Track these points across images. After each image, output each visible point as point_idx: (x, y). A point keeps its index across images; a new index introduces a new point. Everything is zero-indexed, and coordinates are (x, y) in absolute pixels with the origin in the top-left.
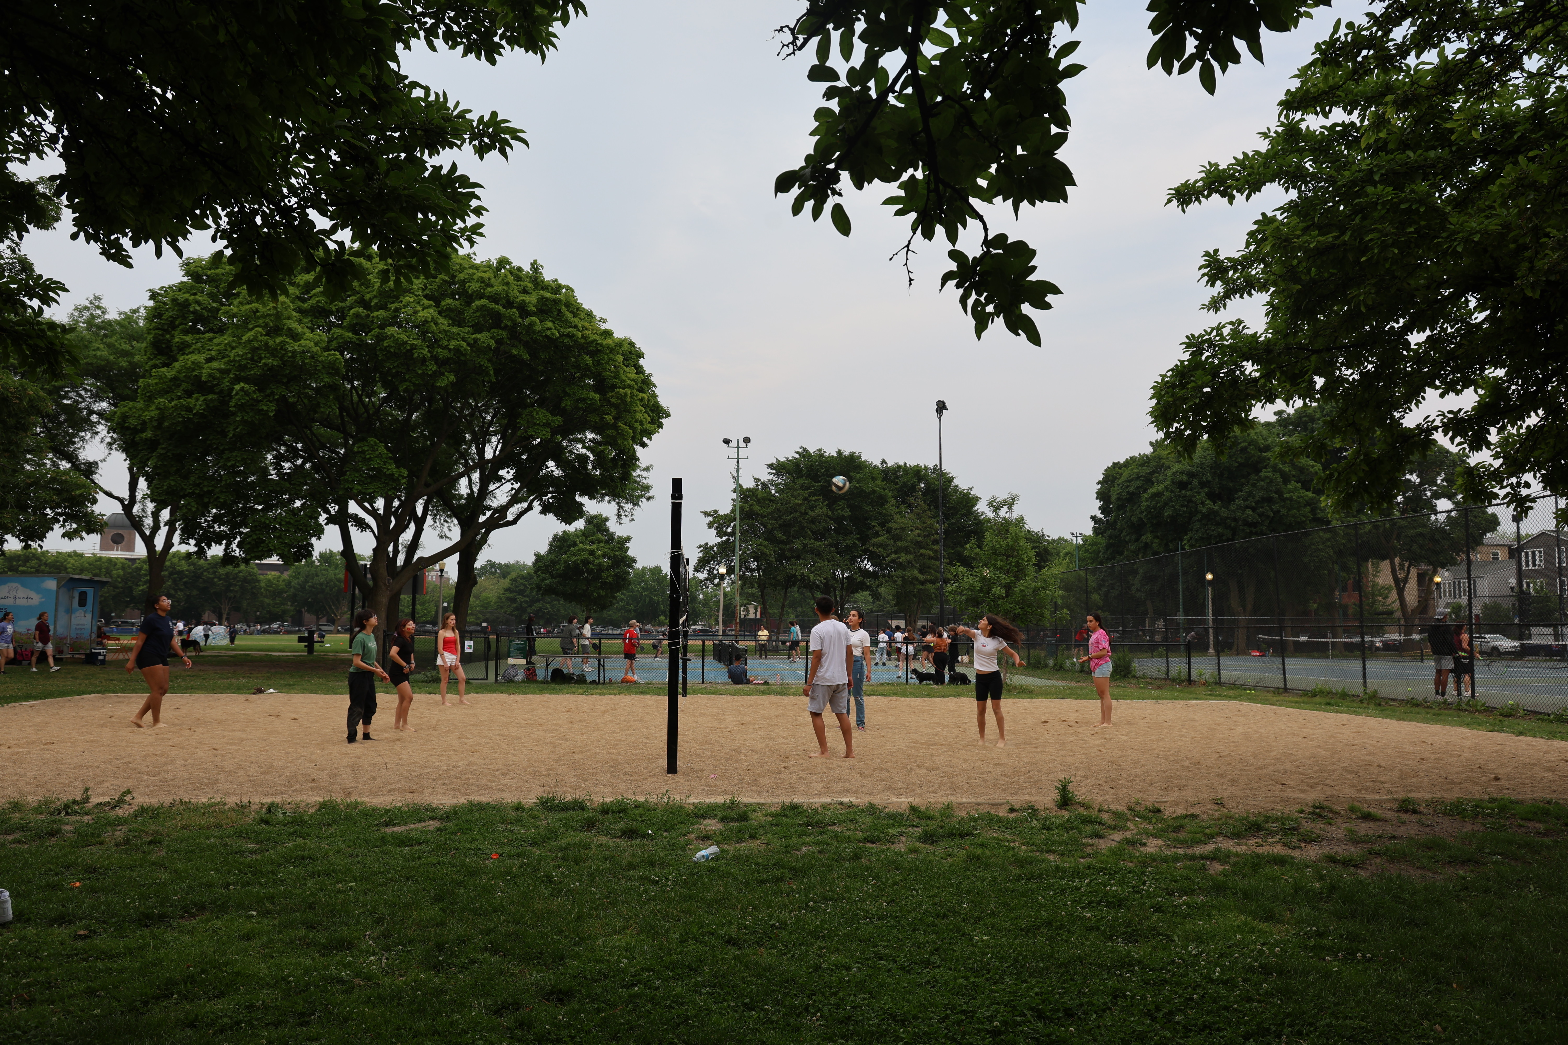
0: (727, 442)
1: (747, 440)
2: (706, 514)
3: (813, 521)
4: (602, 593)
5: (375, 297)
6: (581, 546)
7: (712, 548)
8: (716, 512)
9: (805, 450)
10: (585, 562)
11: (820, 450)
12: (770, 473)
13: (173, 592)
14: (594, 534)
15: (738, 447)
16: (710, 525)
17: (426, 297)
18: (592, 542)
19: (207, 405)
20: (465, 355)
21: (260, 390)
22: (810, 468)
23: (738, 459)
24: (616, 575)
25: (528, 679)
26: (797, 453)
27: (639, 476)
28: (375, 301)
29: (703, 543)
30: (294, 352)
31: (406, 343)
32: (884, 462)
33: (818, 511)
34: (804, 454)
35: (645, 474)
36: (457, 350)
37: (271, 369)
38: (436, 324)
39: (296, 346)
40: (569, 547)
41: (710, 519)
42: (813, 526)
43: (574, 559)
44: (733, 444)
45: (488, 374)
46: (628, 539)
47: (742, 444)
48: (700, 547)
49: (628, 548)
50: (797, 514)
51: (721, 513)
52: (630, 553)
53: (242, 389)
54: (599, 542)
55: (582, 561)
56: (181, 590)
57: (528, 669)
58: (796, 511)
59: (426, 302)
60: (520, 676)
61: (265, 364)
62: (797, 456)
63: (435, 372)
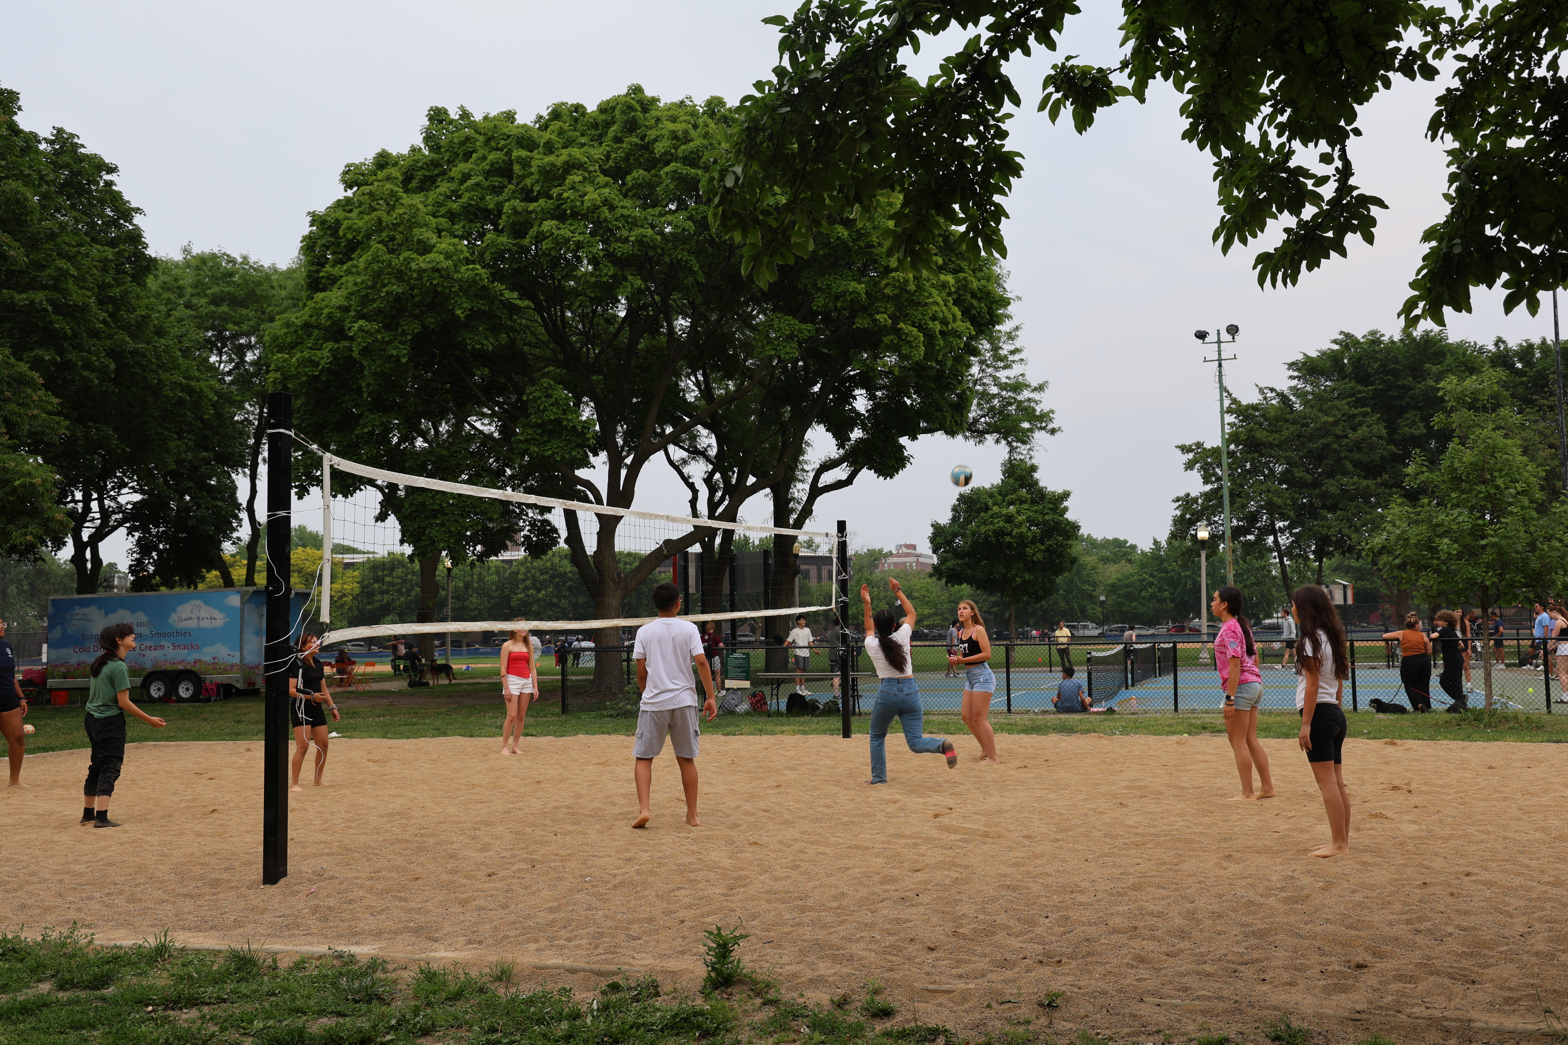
0: (1201, 335)
1: (1233, 330)
2: (1184, 449)
3: (1358, 446)
4: (1027, 576)
5: (538, 181)
6: (996, 509)
7: (1195, 500)
8: (1199, 445)
9: (1348, 335)
10: (1000, 533)
11: (1373, 333)
12: (1292, 378)
13: (555, 600)
14: (1014, 491)
15: (1219, 342)
16: (1189, 466)
17: (605, 173)
18: (1011, 503)
19: (334, 357)
20: (655, 248)
21: (387, 327)
22: (1357, 362)
23: (1220, 360)
24: (1048, 550)
25: (755, 710)
26: (1335, 342)
27: (1029, 400)
28: (537, 188)
29: (1182, 494)
30: (421, 271)
31: (569, 240)
32: (1499, 341)
33: (1362, 431)
34: (1348, 341)
35: (1036, 396)
36: (640, 242)
37: (398, 298)
38: (612, 208)
39: (422, 262)
40: (978, 512)
41: (1191, 456)
42: (1357, 456)
43: (983, 529)
44: (1212, 337)
45: (691, 272)
46: (1066, 495)
47: (1225, 337)
48: (1177, 500)
49: (1066, 509)
50: (1329, 440)
51: (1208, 446)
52: (1069, 516)
53: (361, 329)
54: (1022, 502)
55: (994, 531)
56: (565, 597)
57: (754, 695)
58: (1327, 433)
59: (602, 179)
60: (744, 707)
61: (387, 293)
62: (1336, 347)
63: (614, 277)
